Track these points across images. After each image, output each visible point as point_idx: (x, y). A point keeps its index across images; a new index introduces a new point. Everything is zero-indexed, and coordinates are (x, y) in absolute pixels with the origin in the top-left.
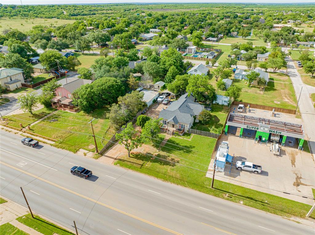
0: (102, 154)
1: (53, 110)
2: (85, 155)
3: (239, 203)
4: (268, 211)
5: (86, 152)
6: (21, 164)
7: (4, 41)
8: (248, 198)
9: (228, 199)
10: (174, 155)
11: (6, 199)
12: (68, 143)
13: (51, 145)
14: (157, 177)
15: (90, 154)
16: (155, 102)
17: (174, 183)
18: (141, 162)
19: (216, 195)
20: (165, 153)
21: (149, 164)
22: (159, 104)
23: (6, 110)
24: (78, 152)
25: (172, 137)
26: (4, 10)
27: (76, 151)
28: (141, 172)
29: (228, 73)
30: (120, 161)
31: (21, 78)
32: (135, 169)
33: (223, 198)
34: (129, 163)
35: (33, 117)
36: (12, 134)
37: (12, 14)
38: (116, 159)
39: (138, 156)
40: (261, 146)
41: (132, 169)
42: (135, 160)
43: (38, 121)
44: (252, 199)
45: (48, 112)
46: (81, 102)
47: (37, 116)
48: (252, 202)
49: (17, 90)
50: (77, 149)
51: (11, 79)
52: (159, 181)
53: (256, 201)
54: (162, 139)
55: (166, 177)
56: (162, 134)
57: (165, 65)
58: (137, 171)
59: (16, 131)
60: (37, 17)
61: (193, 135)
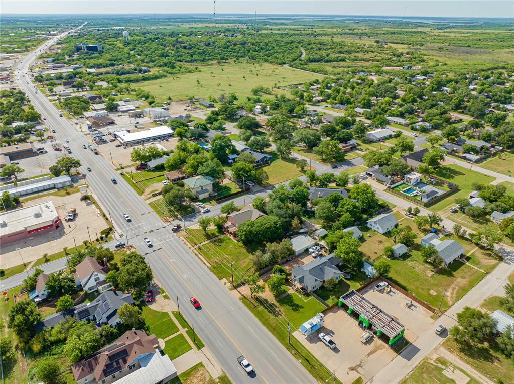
0: (236, 288)
1: (222, 233)
2: (225, 284)
3: (298, 360)
4: (312, 374)
5: (227, 281)
6: (185, 276)
7: (213, 122)
8: (306, 360)
9: (293, 355)
10: (283, 309)
11: (170, 298)
12: (219, 269)
13: (208, 267)
14: (260, 320)
15: (229, 285)
16: (306, 252)
17: (268, 329)
18: (256, 304)
19: (287, 349)
20: (278, 304)
21: (261, 308)
22: (309, 255)
23: (190, 221)
24: (222, 280)
25: (294, 293)
26: (233, 49)
27: (221, 279)
28: (252, 312)
29: (410, 237)
30: (244, 298)
31: (210, 188)
32: (250, 308)
33: (291, 353)
34: (249, 302)
35: (205, 236)
36: (187, 247)
37: (239, 54)
38: (242, 295)
39: (258, 299)
40: (359, 330)
41: (248, 307)
42: (253, 301)
43: (207, 242)
44: (308, 361)
45: (217, 234)
46: (241, 235)
47: (208, 236)
48: (307, 364)
49: (204, 201)
50: (223, 277)
51: (202, 189)
52: (259, 323)
53: (310, 364)
54: (285, 292)
55: (266, 323)
56: (288, 286)
57: (343, 207)
58: (250, 310)
59: (191, 246)
60: (266, 61)
61: (312, 297)
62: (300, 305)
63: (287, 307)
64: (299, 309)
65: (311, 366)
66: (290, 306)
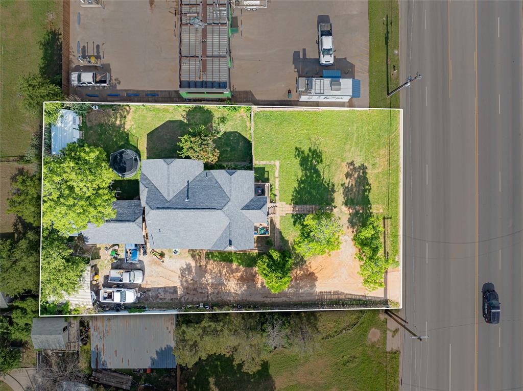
3: (398, 56)
9: (398, 70)
20: (336, 194)
21: (378, 209)
25: (282, 201)
48: (392, 37)
62: (298, 161)
63: (325, 175)
64: (307, 152)
65: (389, 28)
66: (317, 172)
